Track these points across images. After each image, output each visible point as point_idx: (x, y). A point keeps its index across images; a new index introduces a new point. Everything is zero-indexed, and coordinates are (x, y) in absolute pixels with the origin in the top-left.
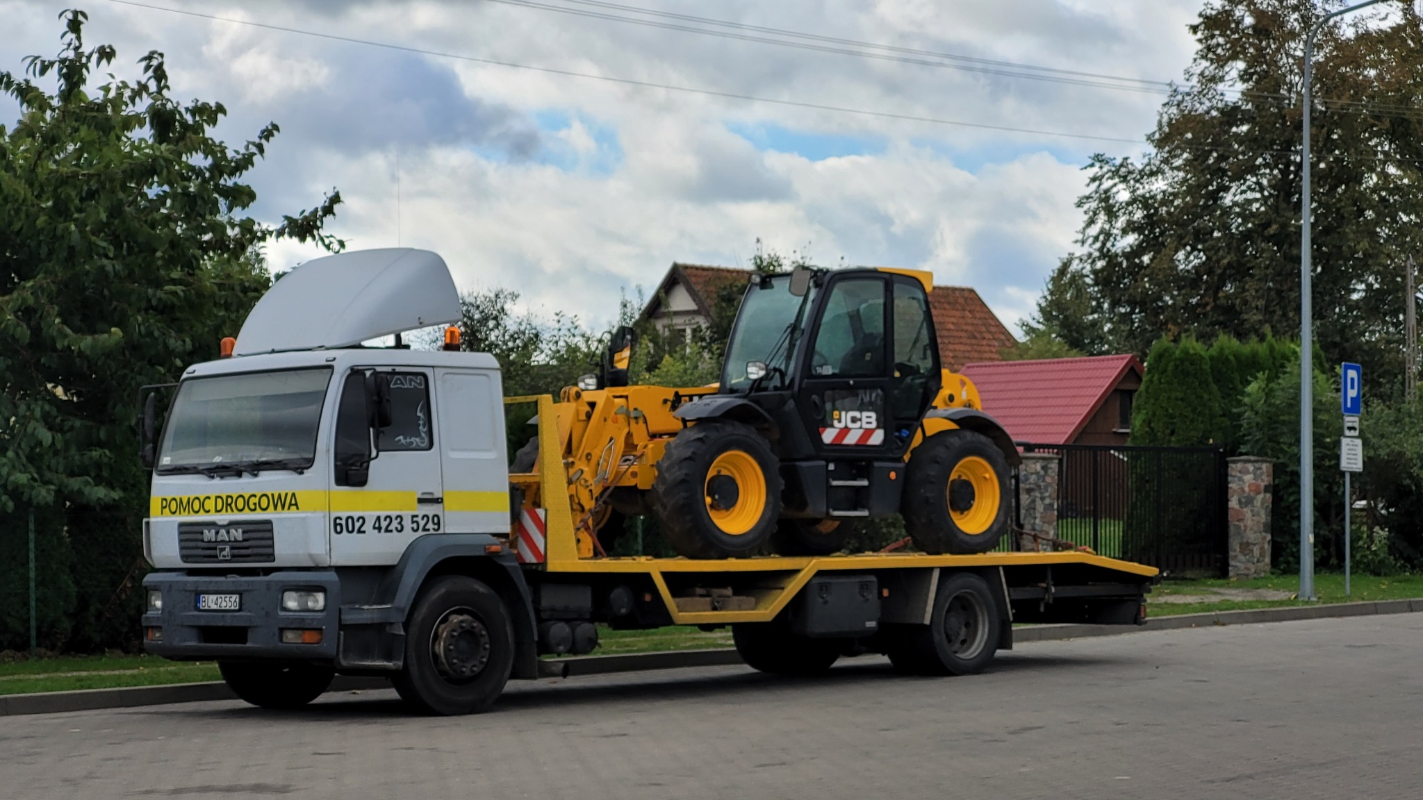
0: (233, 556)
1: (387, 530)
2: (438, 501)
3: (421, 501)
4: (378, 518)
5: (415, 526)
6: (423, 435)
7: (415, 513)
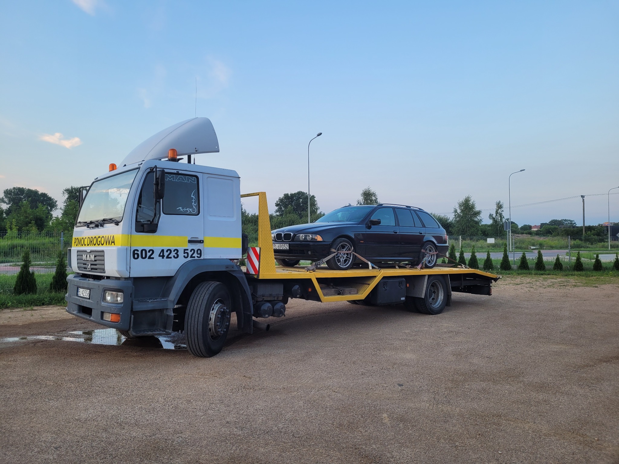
0: (92, 269)
1: (168, 257)
2: (201, 242)
3: (190, 242)
4: (163, 251)
5: (186, 255)
6: (194, 207)
7: (186, 248)
